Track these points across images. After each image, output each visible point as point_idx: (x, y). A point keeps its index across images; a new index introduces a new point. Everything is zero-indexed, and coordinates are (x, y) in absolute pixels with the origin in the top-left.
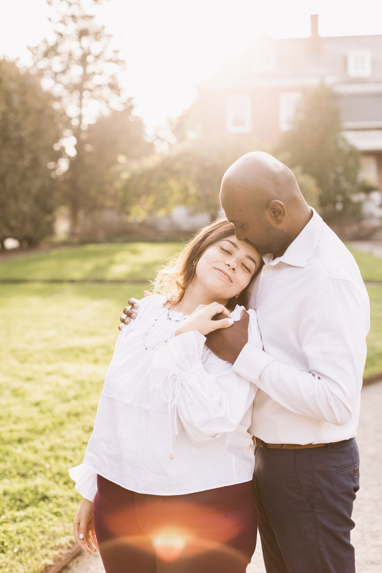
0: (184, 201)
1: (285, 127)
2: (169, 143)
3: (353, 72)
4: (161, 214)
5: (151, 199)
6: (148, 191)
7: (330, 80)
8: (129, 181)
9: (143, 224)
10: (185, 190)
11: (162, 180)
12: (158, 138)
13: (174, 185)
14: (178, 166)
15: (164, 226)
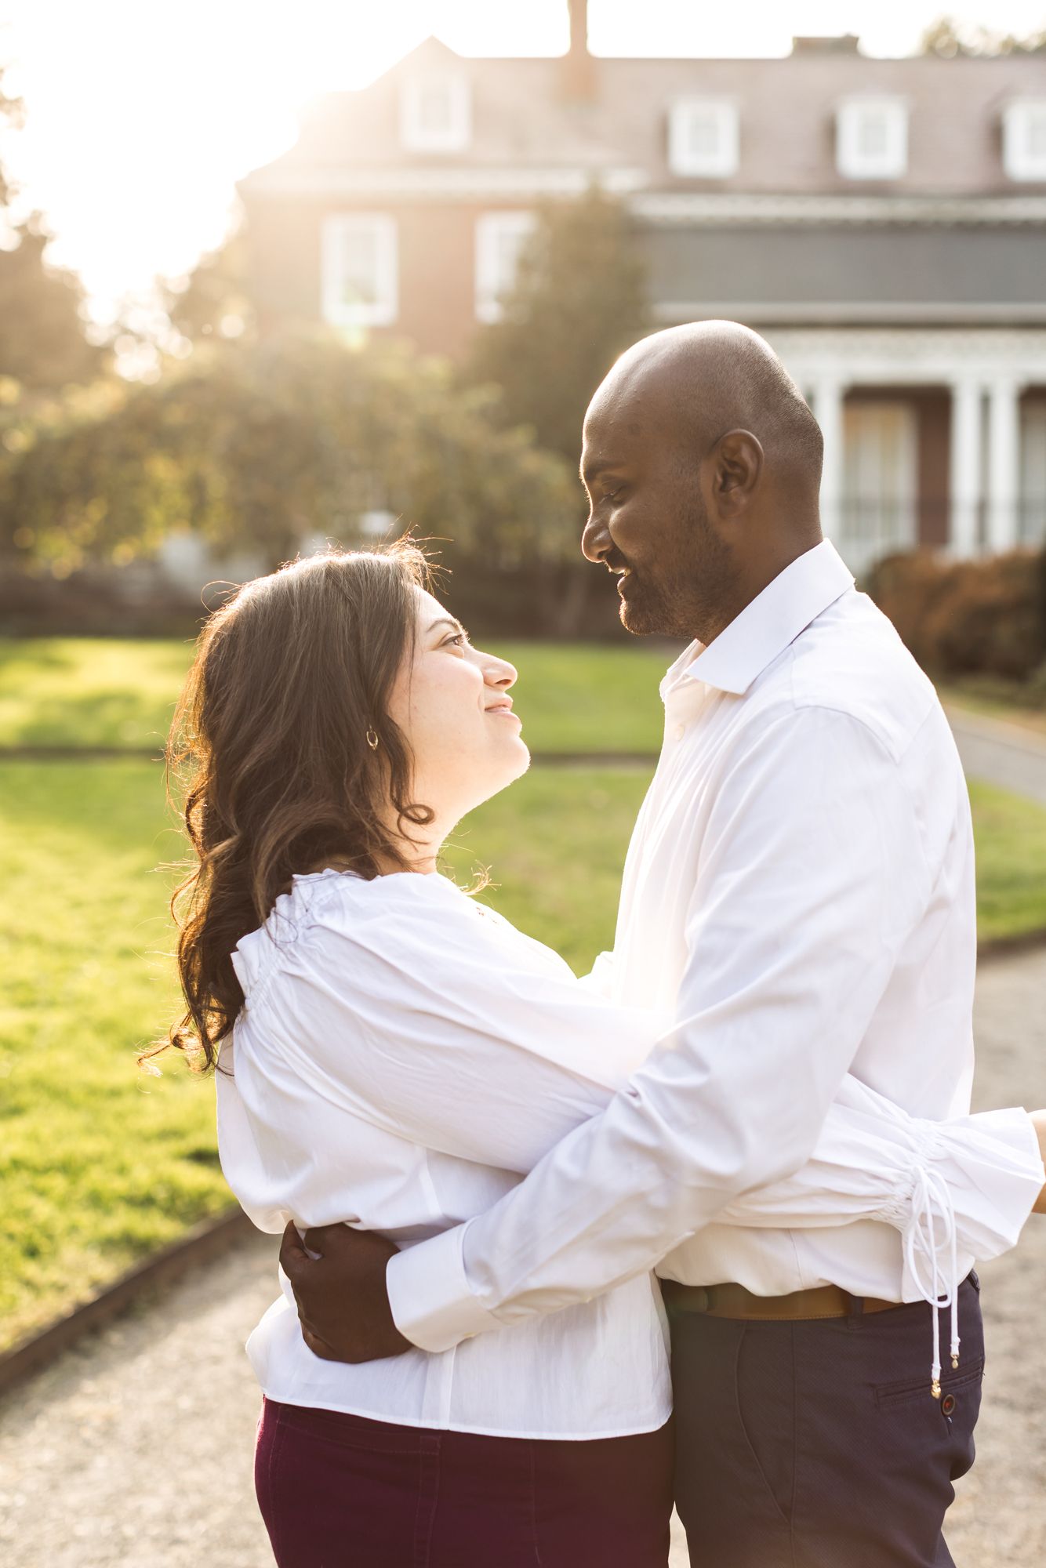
0: (196, 517)
1: (489, 312)
2: (158, 348)
3: (687, 159)
4: (123, 554)
5: (96, 512)
6: (86, 488)
7: (621, 181)
8: (30, 457)
9: (75, 583)
10: (196, 488)
11: (127, 456)
12: (126, 331)
13: (162, 470)
14: (175, 416)
15: (137, 587)
